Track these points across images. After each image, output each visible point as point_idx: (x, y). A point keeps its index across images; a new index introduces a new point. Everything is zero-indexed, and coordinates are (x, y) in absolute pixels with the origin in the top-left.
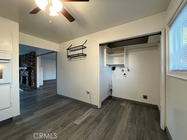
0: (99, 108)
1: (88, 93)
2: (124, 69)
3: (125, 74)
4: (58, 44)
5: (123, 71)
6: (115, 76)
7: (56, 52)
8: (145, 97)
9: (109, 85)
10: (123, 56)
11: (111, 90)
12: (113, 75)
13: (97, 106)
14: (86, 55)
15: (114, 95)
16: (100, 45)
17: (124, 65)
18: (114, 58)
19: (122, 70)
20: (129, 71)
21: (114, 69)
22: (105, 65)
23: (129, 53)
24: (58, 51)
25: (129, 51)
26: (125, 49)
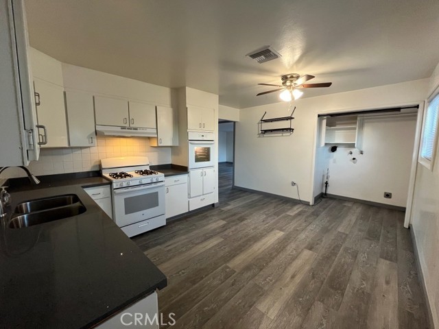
0: (311, 204)
1: (294, 184)
2: (353, 150)
3: (354, 159)
4: (239, 110)
5: (351, 153)
6: (335, 162)
7: (235, 122)
8: (388, 195)
9: (323, 176)
10: (355, 129)
11: (327, 183)
12: (331, 160)
13: (309, 203)
14: (293, 129)
15: (331, 191)
16: (319, 116)
17: (354, 144)
18: (336, 131)
19: (349, 151)
20: (362, 153)
21: (334, 149)
22: (323, 144)
23: (366, 124)
24: (238, 121)
25: (366, 121)
26: (358, 118)
